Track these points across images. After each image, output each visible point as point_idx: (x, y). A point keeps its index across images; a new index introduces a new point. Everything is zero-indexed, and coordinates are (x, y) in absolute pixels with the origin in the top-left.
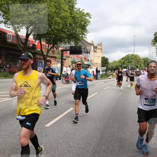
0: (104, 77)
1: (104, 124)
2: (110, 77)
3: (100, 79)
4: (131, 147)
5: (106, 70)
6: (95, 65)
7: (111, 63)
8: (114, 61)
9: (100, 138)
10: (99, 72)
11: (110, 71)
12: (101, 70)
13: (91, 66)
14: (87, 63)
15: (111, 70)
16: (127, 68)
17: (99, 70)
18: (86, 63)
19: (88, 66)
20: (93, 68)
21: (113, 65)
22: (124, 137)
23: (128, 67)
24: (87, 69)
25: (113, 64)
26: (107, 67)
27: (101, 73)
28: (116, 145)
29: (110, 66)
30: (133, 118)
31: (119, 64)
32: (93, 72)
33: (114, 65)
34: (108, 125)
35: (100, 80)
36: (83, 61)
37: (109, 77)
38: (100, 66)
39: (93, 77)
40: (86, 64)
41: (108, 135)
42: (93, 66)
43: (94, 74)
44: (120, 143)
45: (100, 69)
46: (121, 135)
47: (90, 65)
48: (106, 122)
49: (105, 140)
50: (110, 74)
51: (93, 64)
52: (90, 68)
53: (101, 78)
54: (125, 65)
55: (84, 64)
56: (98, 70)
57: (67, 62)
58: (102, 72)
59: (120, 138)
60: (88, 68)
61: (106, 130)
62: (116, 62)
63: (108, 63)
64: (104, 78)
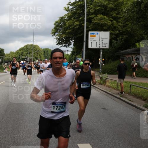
2: (6, 71)
5: (1, 63)
7: (7, 54)
8: (11, 52)
11: (6, 64)
15: (7, 63)
16: (26, 60)
21: (10, 56)
22: (19, 136)
23: (26, 58)
25: (10, 55)
26: (2, 59)
29: (6, 58)
30: (29, 115)
31: (16, 56)
33: (11, 57)
37: (4, 71)
46: (16, 134)
50: (6, 67)
54: (23, 57)
59: (14, 138)
62: (13, 53)
63: (4, 54)
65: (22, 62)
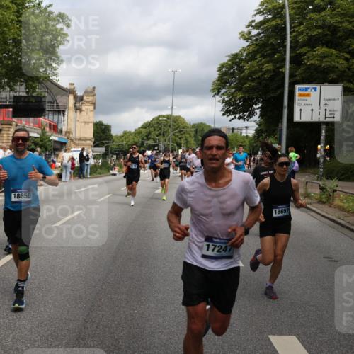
0: (99, 171)
1: (95, 287)
2: (115, 172)
3: (89, 176)
4: (156, 336)
5: (105, 156)
6: (77, 142)
7: (117, 137)
8: (125, 133)
9: (85, 320)
10: (88, 160)
11: (115, 156)
12: (90, 155)
13: (68, 146)
14: (56, 139)
15: (117, 155)
16: (156, 148)
17: (87, 156)
18: (54, 138)
19: (59, 146)
20: (73, 149)
21: (123, 141)
22: (143, 313)
23: (158, 145)
24: (57, 153)
25: (123, 138)
26: (107, 147)
27: (92, 162)
28: (122, 334)
29: (114, 145)
31: (136, 140)
32: (73, 159)
33: (125, 142)
34: (104, 287)
35: (88, 178)
36: (47, 134)
37: (111, 172)
38: (89, 145)
39: (72, 171)
40: (55, 141)
41: (104, 312)
42: (73, 145)
43: (73, 164)
44: (131, 328)
45: (89, 152)
46: (134, 308)
47: (65, 143)
48: (99, 280)
49: (95, 326)
50: (114, 165)
51: (72, 140)
52: (65, 151)
53: (90, 174)
54: (151, 142)
55: (50, 141)
56: (85, 154)
57: (5, 135)
58: (94, 158)
59: (132, 316)
60: (60, 150)
61: (100, 300)
62: (130, 133)
63: (111, 136)
64: (100, 174)
65: (149, 153)
